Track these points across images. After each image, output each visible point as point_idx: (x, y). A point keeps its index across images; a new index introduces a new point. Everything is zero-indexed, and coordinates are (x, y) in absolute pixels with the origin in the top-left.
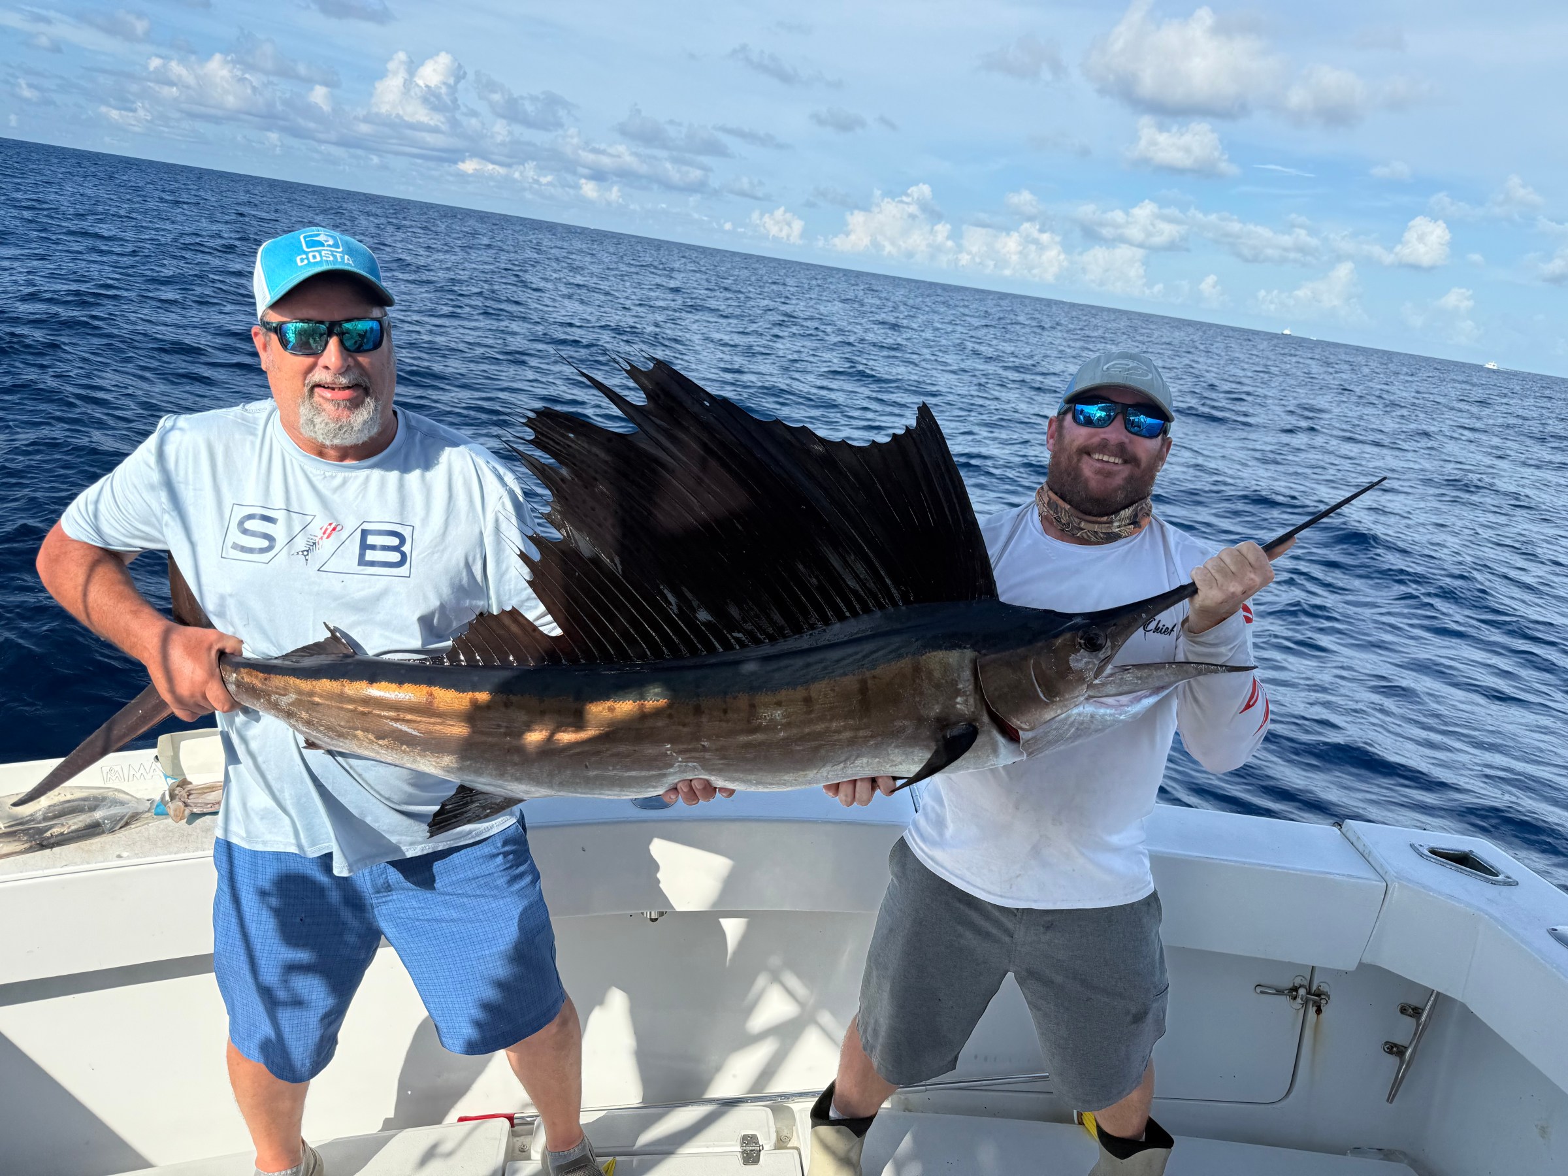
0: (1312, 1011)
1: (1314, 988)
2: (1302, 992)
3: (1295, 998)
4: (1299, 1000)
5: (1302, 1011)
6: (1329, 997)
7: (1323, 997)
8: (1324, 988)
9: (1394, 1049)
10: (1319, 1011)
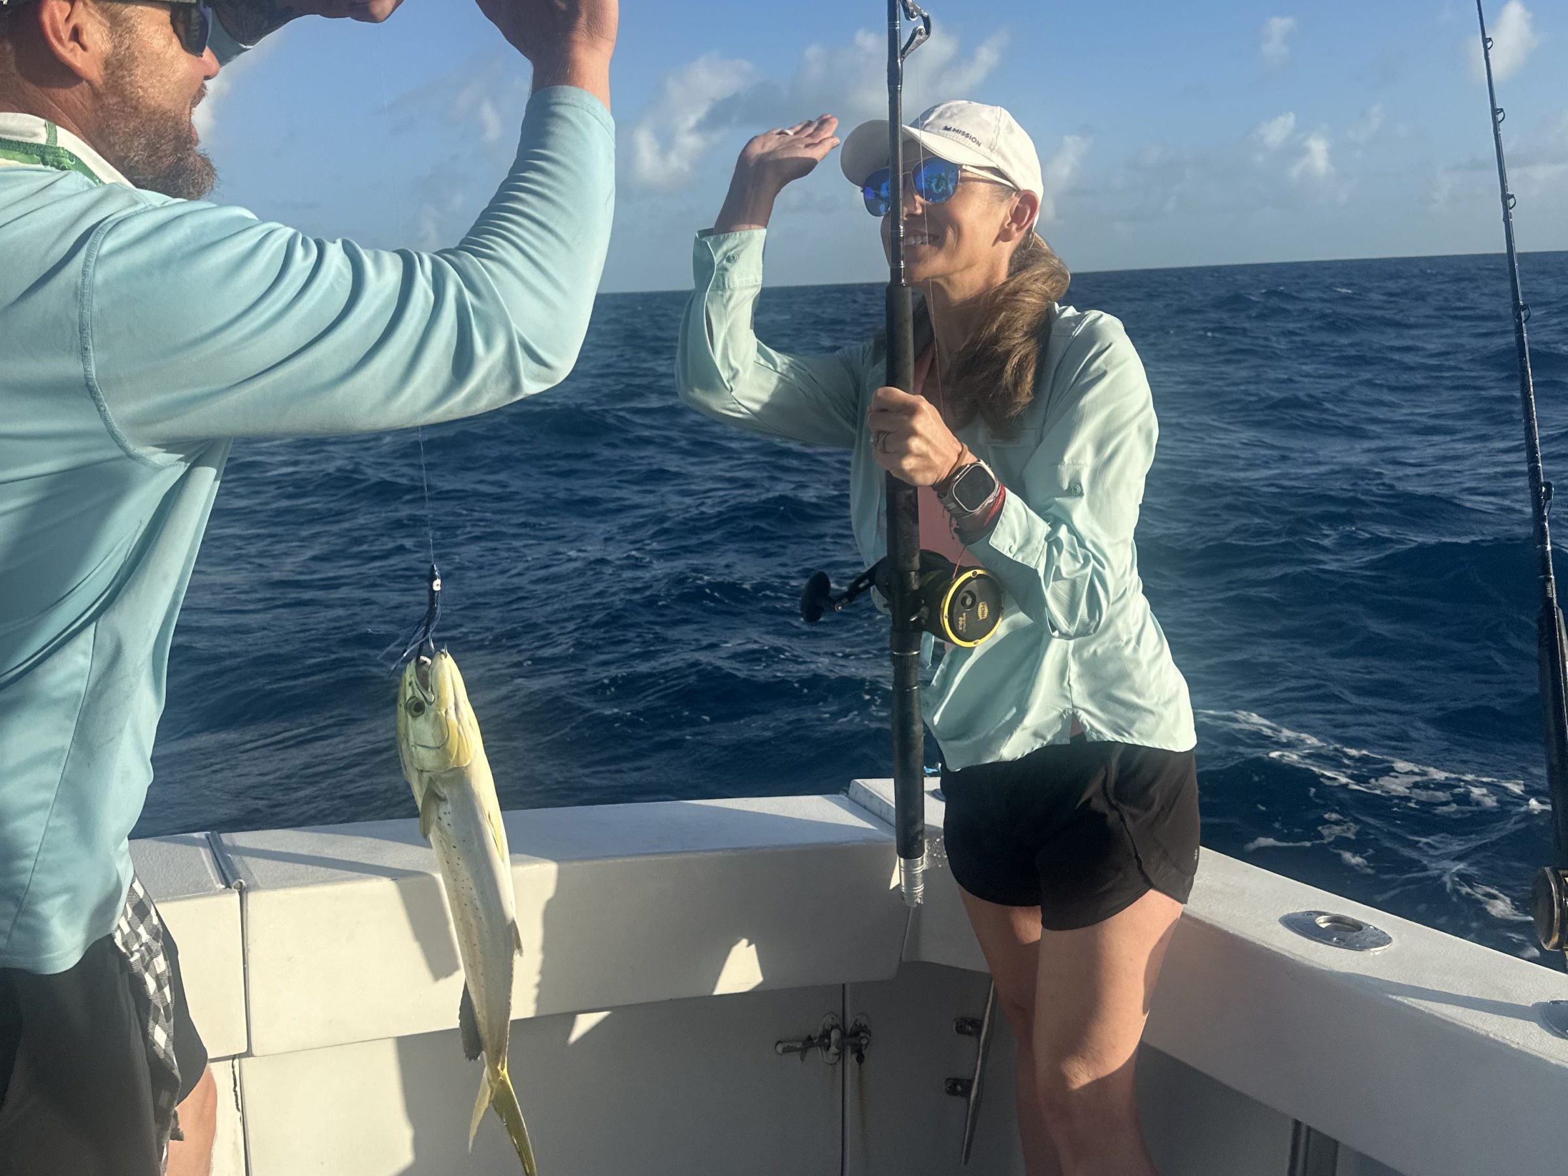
0: (851, 1059)
1: (850, 1025)
2: (835, 1035)
3: (828, 1047)
4: (833, 1049)
5: (840, 1065)
6: (869, 1032)
7: (862, 1034)
8: (863, 1021)
9: (958, 1087)
10: (860, 1058)
